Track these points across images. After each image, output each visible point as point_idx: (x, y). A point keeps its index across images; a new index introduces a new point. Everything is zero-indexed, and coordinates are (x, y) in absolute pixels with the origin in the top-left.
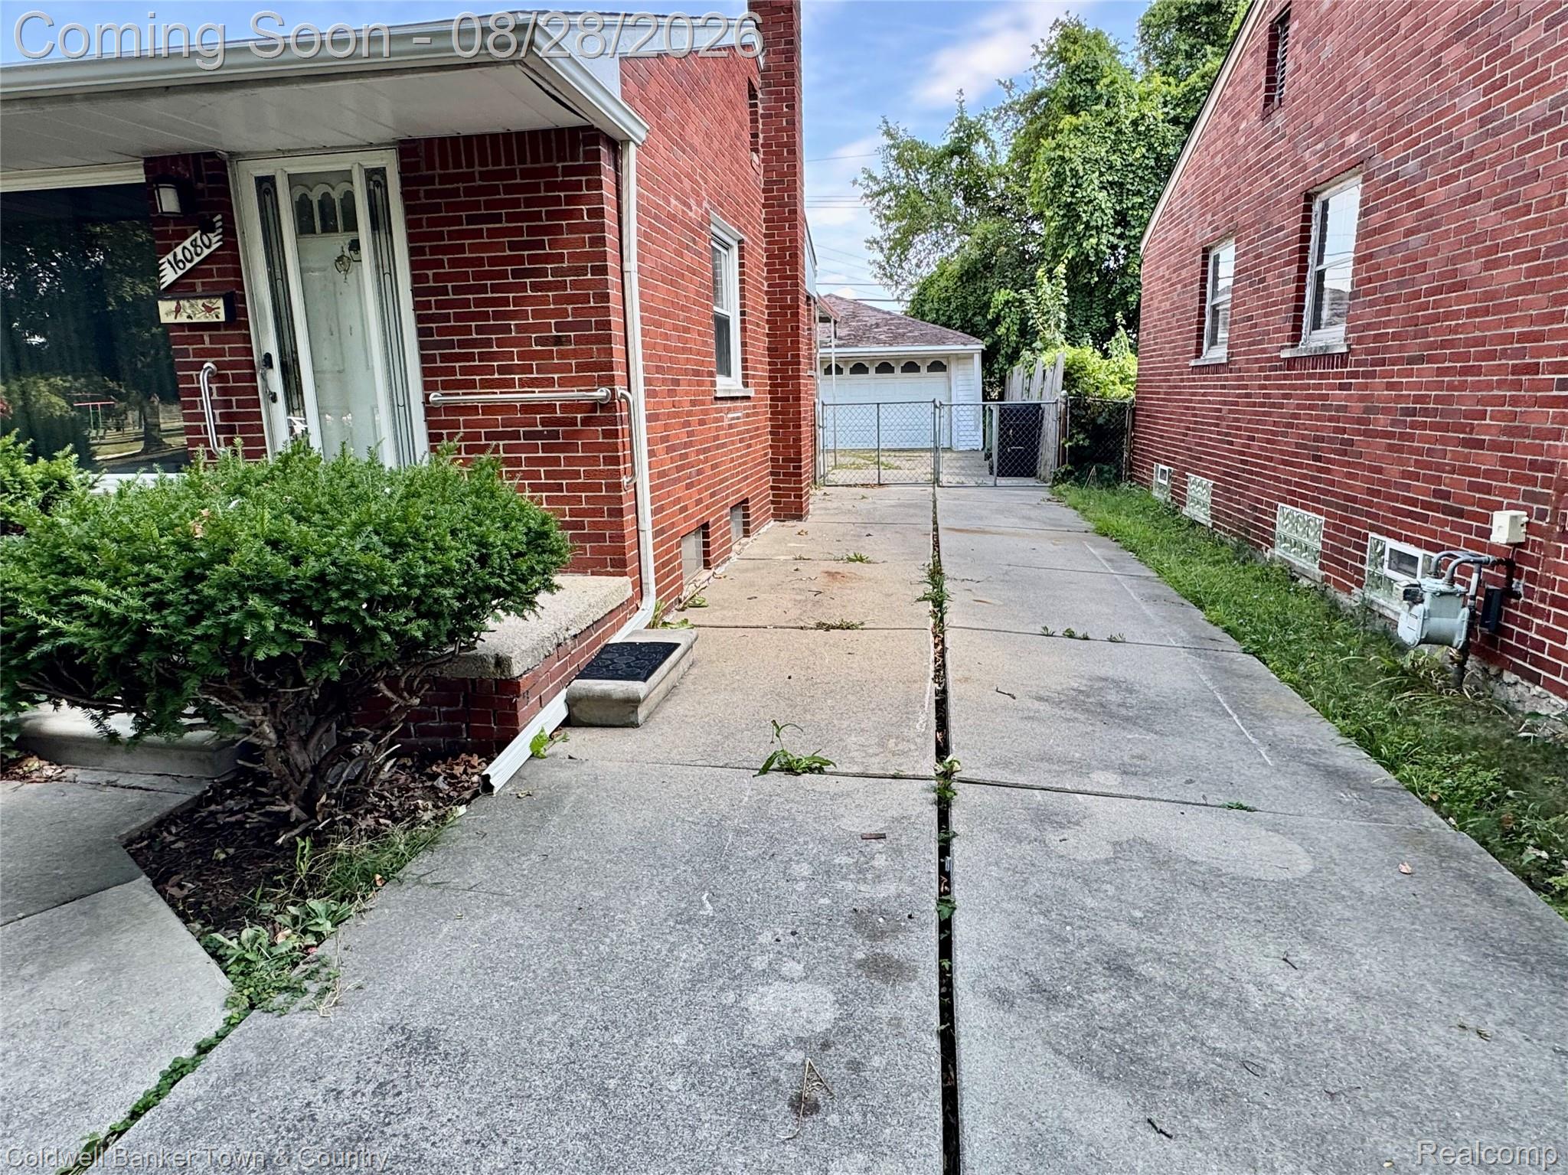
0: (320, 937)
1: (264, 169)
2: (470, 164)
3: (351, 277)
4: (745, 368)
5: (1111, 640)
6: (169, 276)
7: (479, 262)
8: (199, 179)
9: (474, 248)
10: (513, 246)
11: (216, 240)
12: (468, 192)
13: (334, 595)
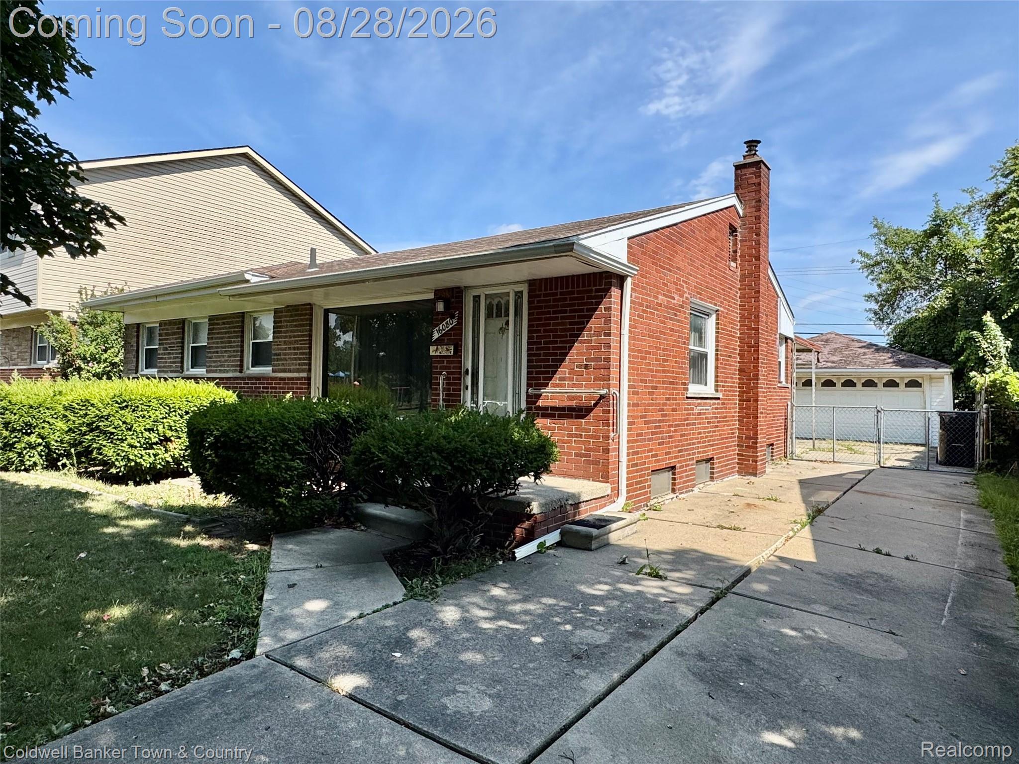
0: (437, 586)
1: (476, 292)
2: (556, 289)
3: (504, 337)
4: (716, 381)
5: (907, 558)
6: (436, 336)
7: (556, 331)
8: (453, 297)
9: (554, 325)
10: (571, 324)
11: (455, 321)
12: (555, 300)
13: (459, 455)
